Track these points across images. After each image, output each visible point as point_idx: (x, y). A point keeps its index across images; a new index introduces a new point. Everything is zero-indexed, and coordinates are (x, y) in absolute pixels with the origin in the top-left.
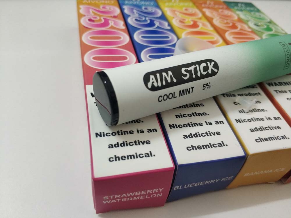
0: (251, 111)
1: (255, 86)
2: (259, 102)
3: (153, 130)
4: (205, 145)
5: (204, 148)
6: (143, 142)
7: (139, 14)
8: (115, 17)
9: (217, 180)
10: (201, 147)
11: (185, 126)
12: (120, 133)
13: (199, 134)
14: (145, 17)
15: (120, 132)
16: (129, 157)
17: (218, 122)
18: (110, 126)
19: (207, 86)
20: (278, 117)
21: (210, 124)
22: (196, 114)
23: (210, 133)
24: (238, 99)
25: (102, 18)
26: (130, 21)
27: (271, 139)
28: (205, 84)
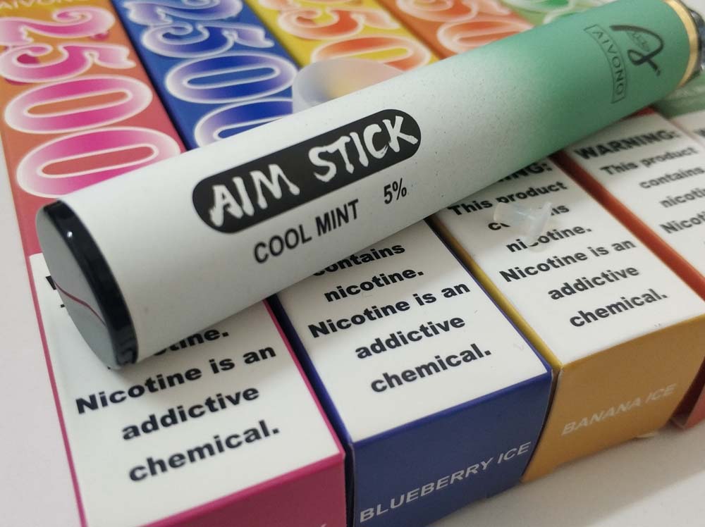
0: (544, 240)
1: (545, 165)
2: (564, 209)
3: (262, 352)
4: (424, 367)
5: (422, 375)
6: (234, 397)
7: (175, 19)
8: (100, 38)
9: (485, 465)
10: (412, 373)
11: (358, 320)
12: (157, 385)
13: (402, 337)
14: (193, 23)
15: (154, 382)
16: (196, 455)
17: (451, 290)
18: (117, 367)
19: (394, 190)
20: (624, 241)
21: (430, 299)
22: (385, 279)
23: (433, 328)
24: (499, 212)
25: (61, 48)
26: (149, 41)
27: (615, 308)
28: (389, 186)
